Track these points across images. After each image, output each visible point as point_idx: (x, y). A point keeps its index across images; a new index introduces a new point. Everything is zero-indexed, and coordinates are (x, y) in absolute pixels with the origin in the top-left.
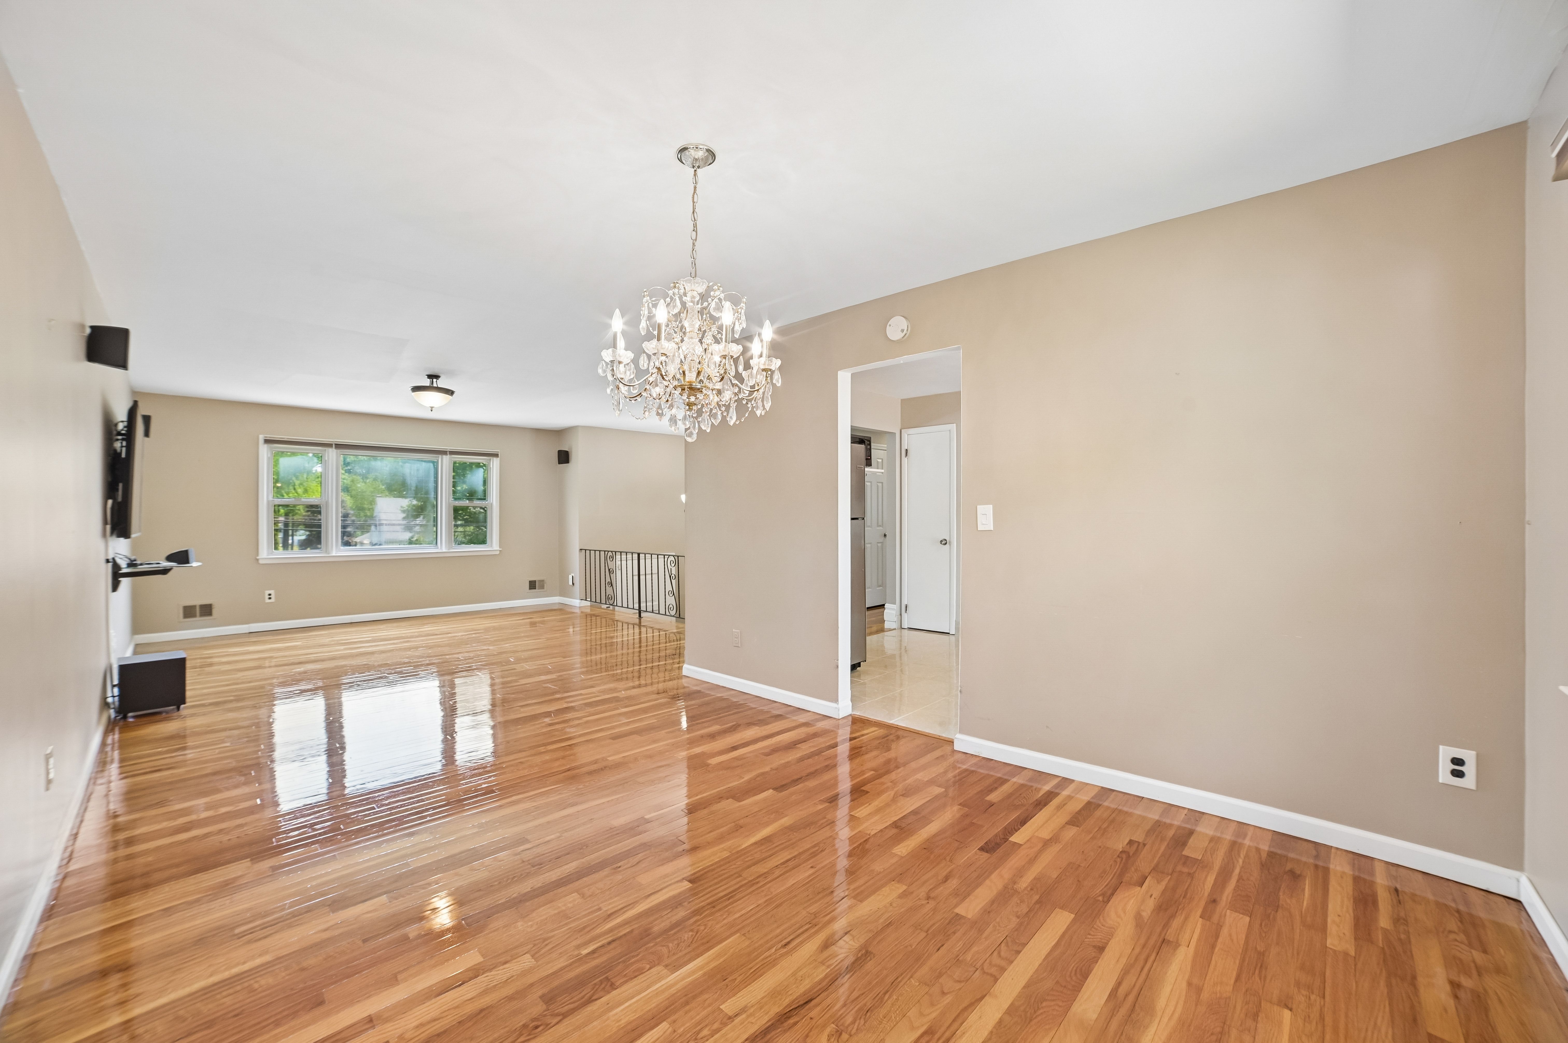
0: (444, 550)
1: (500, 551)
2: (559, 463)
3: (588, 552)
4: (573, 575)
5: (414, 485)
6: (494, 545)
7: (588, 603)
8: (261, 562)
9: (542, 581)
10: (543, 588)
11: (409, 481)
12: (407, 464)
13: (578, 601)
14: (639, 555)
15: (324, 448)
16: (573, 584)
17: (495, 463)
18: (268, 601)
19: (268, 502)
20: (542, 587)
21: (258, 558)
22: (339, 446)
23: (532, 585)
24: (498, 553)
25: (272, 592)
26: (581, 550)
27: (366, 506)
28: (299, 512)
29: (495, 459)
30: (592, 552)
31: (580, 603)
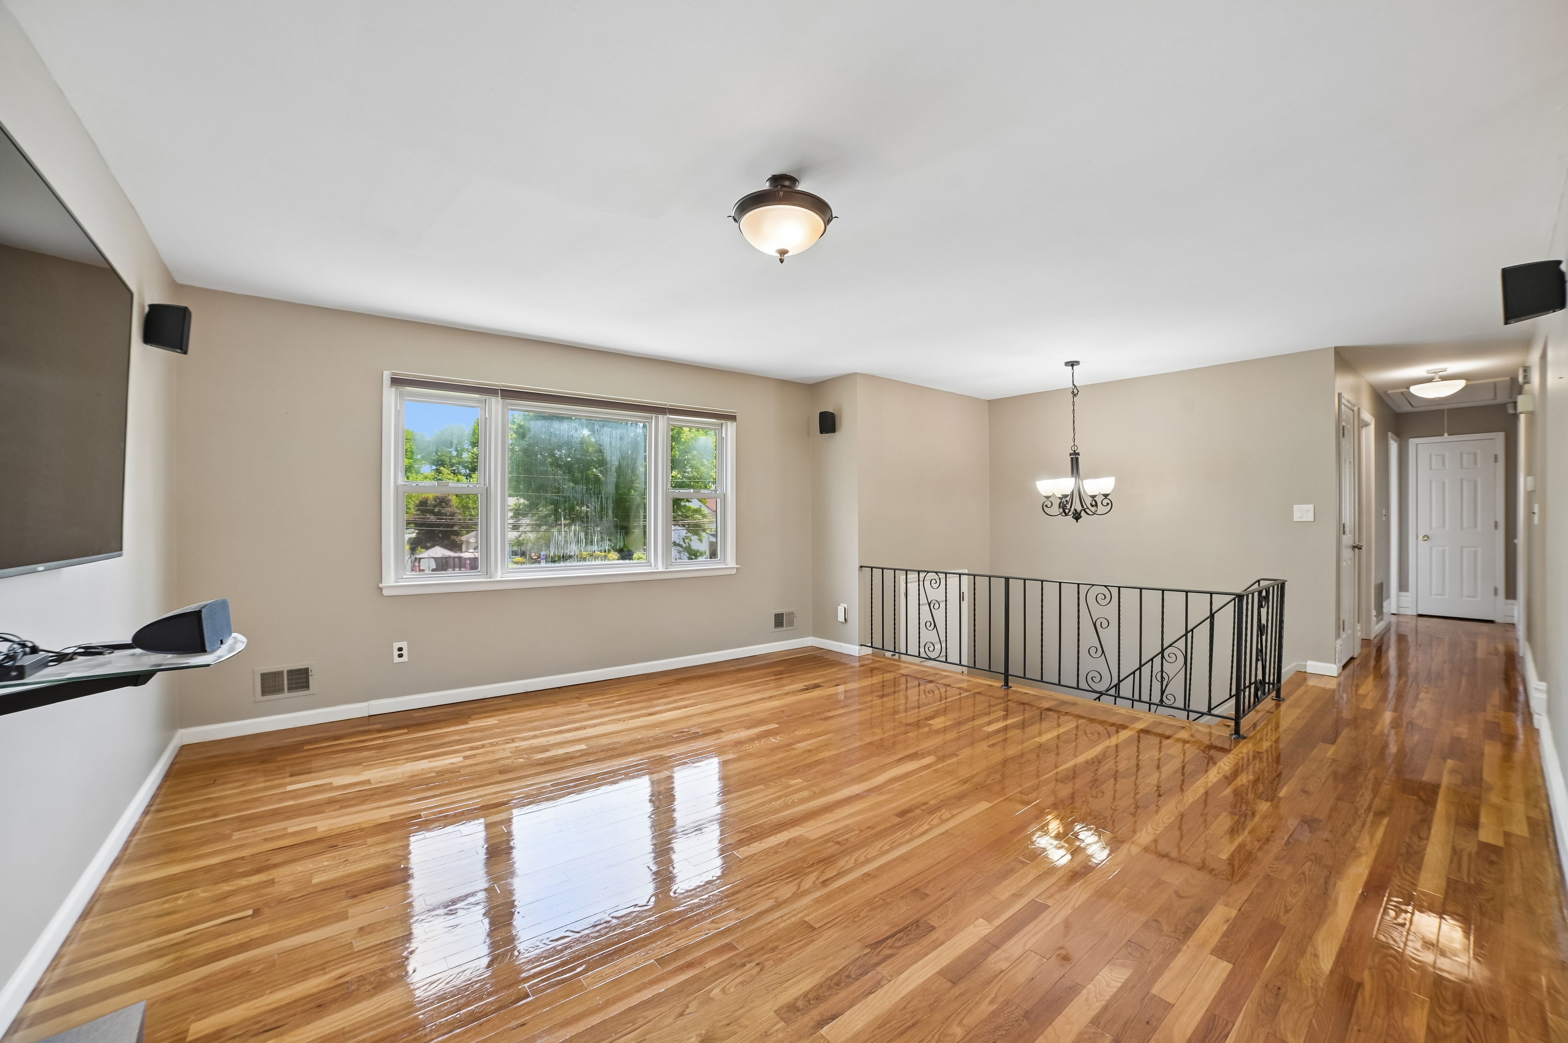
0: (661, 569)
1: (737, 568)
2: (821, 433)
3: (877, 573)
4: (846, 606)
5: (616, 463)
6: (729, 561)
7: (869, 651)
8: (386, 592)
9: (791, 614)
10: (793, 625)
11: (608, 455)
12: (606, 428)
13: (857, 648)
14: (1007, 580)
15: (483, 397)
16: (845, 620)
17: (730, 428)
18: (397, 660)
19: (397, 488)
20: (791, 623)
21: (380, 585)
22: (508, 394)
23: (779, 620)
24: (734, 572)
25: (404, 644)
26: (861, 567)
27: (470, 505)
28: (410, 511)
29: (729, 423)
30: (889, 574)
31: (860, 651)
